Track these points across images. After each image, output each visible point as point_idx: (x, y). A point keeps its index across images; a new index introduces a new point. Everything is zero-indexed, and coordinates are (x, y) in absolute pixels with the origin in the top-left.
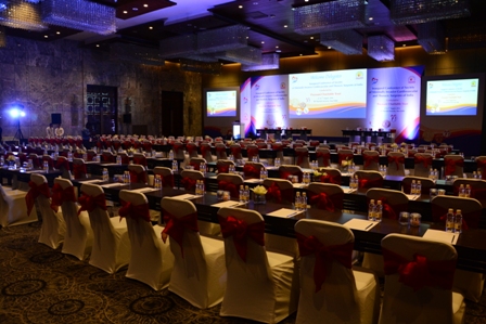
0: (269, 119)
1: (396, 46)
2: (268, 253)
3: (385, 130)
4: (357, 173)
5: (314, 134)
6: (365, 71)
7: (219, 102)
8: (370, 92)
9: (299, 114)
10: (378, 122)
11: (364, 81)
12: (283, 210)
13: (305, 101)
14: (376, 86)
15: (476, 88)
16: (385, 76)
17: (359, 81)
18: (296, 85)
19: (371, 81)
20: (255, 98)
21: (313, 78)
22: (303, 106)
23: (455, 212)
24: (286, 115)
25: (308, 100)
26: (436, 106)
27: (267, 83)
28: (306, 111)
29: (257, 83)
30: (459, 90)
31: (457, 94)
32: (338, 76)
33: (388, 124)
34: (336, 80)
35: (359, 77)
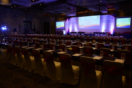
1: (108, 9)
2: (72, 66)
3: (105, 32)
4: (97, 44)
5: (85, 33)
6: (99, 16)
7: (60, 25)
8: (101, 22)
9: (81, 28)
11: (99, 19)
12: (77, 54)
14: (102, 20)
15: (130, 20)
16: (105, 17)
17: (98, 19)
18: (80, 20)
20: (69, 24)
21: (85, 18)
22: (83, 26)
23: (123, 54)
24: (78, 28)
25: (84, 24)
26: (119, 25)
27: (73, 20)
28: (83, 27)
29: (70, 19)
30: (125, 21)
31: (125, 22)
32: (92, 17)
33: (106, 30)
34: (92, 18)
35: (98, 18)
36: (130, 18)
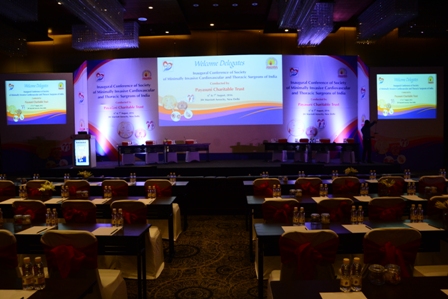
0: (122, 129)
6: (279, 58)
8: (288, 88)
9: (176, 119)
10: (300, 129)
11: (278, 72)
13: (186, 100)
14: (295, 79)
15: (434, 85)
16: (309, 66)
17: (271, 72)
18: (168, 74)
19: (289, 73)
20: (96, 95)
21: (198, 64)
22: (183, 106)
24: (153, 122)
25: (191, 97)
26: (389, 106)
27: (118, 71)
28: (188, 114)
29: (98, 70)
30: (415, 87)
31: (413, 92)
32: (239, 63)
33: (314, 132)
34: (237, 68)
35: (270, 66)
36: (434, 76)
